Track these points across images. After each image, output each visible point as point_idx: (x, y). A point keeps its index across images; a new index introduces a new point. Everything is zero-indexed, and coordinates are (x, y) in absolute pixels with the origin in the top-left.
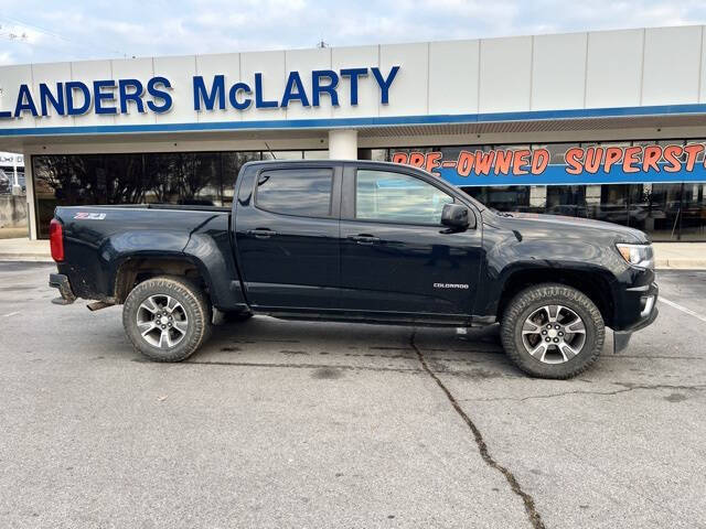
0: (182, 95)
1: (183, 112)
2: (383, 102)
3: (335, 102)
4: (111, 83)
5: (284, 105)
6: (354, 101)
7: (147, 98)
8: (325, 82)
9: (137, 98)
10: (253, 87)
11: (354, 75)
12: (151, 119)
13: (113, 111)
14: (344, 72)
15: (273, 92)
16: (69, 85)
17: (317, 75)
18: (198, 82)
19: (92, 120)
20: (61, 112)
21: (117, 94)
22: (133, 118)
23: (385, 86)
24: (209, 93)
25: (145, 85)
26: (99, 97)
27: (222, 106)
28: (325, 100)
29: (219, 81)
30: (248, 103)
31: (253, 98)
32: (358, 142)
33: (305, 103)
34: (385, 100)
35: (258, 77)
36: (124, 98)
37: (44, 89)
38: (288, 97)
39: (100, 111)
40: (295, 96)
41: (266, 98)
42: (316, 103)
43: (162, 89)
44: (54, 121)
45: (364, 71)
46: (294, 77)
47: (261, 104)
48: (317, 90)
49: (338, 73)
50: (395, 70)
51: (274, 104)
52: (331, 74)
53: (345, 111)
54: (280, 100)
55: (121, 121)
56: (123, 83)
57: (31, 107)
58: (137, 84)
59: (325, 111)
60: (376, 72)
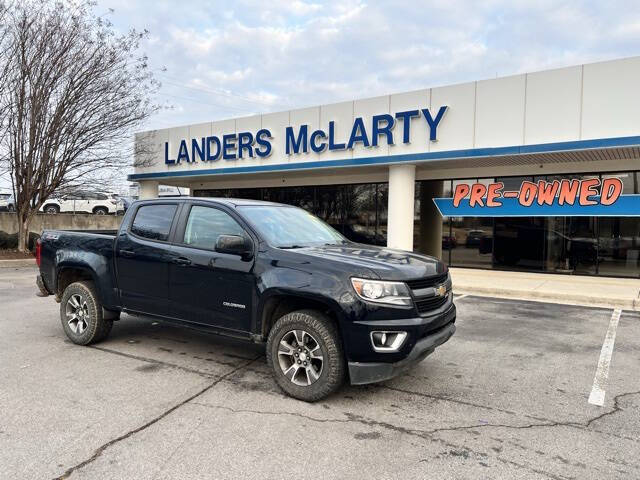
0: (278, 143)
1: (279, 157)
2: (431, 139)
3: (390, 142)
4: (234, 136)
5: (350, 146)
6: (406, 140)
7: (257, 146)
8: (384, 126)
9: (249, 146)
10: (327, 133)
11: (407, 117)
12: (258, 162)
13: (233, 157)
14: (398, 115)
15: (342, 136)
16: (209, 139)
17: (376, 120)
18: (289, 131)
19: (222, 164)
20: (203, 159)
21: (237, 143)
22: (248, 162)
23: (433, 125)
24: (297, 140)
25: (254, 136)
26: (226, 146)
27: (305, 150)
28: (383, 141)
29: (304, 129)
30: (323, 145)
31: (327, 142)
32: (416, 176)
33: (366, 144)
34: (433, 137)
35: (332, 125)
36: (242, 146)
37: (194, 142)
38: (353, 139)
39: (227, 157)
40: (359, 139)
41: (337, 142)
42: (375, 143)
43: (266, 139)
44: (201, 166)
45: (416, 113)
46: (359, 122)
47: (333, 147)
48: (376, 131)
49: (394, 116)
50: (443, 110)
51: (342, 146)
52: (388, 118)
53: (400, 149)
54: (347, 143)
55: (239, 164)
56: (242, 135)
57: (186, 156)
58: (249, 135)
59: (383, 150)
60: (426, 112)
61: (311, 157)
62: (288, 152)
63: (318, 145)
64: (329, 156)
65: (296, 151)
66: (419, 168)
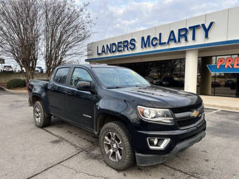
0: (138, 44)
1: (139, 50)
2: (206, 37)
3: (186, 40)
4: (121, 42)
5: (168, 43)
6: (194, 38)
7: (130, 45)
8: (183, 33)
9: (127, 46)
10: (158, 38)
11: (194, 28)
12: (131, 52)
13: (121, 50)
14: (190, 28)
15: (165, 39)
16: (113, 44)
17: (180, 30)
18: (143, 38)
19: (117, 54)
20: (110, 52)
21: (122, 45)
22: (127, 52)
23: (207, 31)
24: (146, 42)
25: (129, 42)
26: (119, 46)
27: (149, 46)
28: (183, 40)
29: (149, 37)
30: (157, 43)
31: (158, 42)
32: (199, 55)
33: (175, 42)
34: (207, 36)
35: (160, 34)
36: (124, 46)
37: (107, 45)
38: (170, 40)
39: (119, 51)
40: (172, 39)
41: (163, 41)
42: (179, 41)
43: (134, 42)
44: (110, 55)
45: (198, 26)
46: (172, 32)
47: (161, 44)
48: (180, 36)
49: (188, 28)
50: (211, 24)
51: (165, 43)
52: (185, 29)
53: (191, 43)
54: (167, 41)
55: (124, 53)
56: (124, 42)
57: (104, 51)
58: (127, 41)
59: (183, 44)
60: (203, 25)
61: (152, 49)
62: (142, 47)
63: (154, 43)
64: (159, 48)
65: (145, 46)
66: (200, 51)
